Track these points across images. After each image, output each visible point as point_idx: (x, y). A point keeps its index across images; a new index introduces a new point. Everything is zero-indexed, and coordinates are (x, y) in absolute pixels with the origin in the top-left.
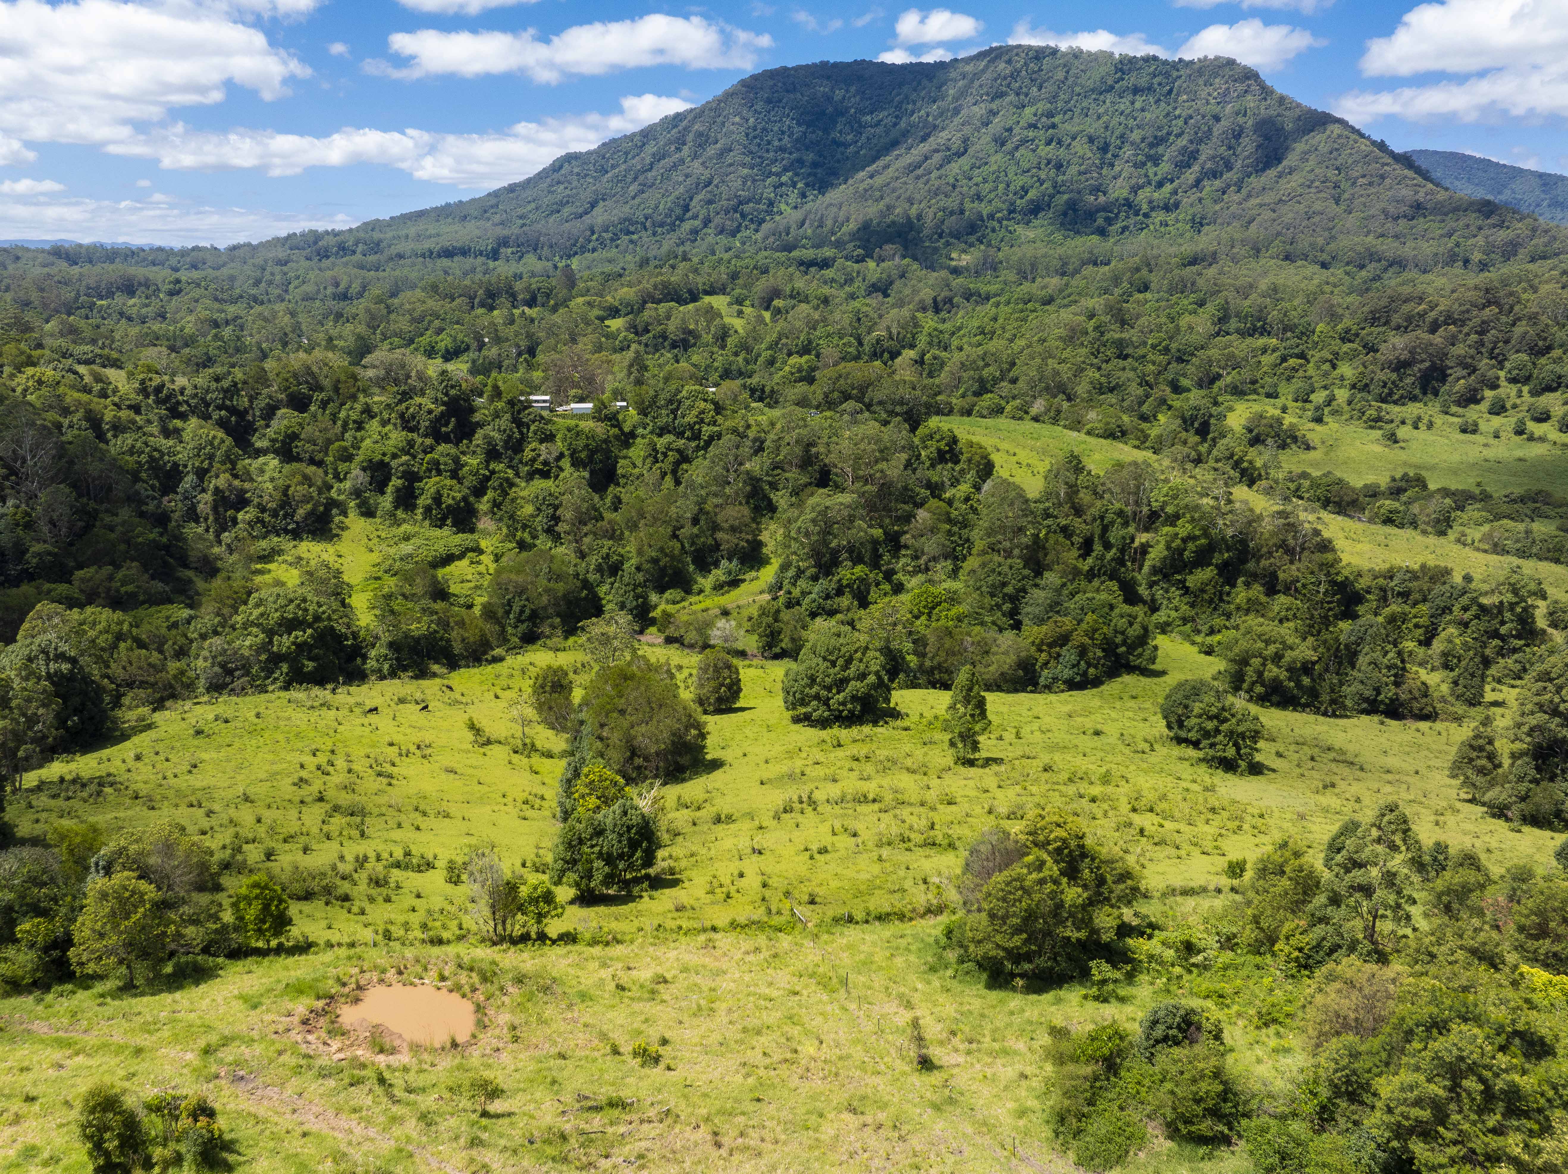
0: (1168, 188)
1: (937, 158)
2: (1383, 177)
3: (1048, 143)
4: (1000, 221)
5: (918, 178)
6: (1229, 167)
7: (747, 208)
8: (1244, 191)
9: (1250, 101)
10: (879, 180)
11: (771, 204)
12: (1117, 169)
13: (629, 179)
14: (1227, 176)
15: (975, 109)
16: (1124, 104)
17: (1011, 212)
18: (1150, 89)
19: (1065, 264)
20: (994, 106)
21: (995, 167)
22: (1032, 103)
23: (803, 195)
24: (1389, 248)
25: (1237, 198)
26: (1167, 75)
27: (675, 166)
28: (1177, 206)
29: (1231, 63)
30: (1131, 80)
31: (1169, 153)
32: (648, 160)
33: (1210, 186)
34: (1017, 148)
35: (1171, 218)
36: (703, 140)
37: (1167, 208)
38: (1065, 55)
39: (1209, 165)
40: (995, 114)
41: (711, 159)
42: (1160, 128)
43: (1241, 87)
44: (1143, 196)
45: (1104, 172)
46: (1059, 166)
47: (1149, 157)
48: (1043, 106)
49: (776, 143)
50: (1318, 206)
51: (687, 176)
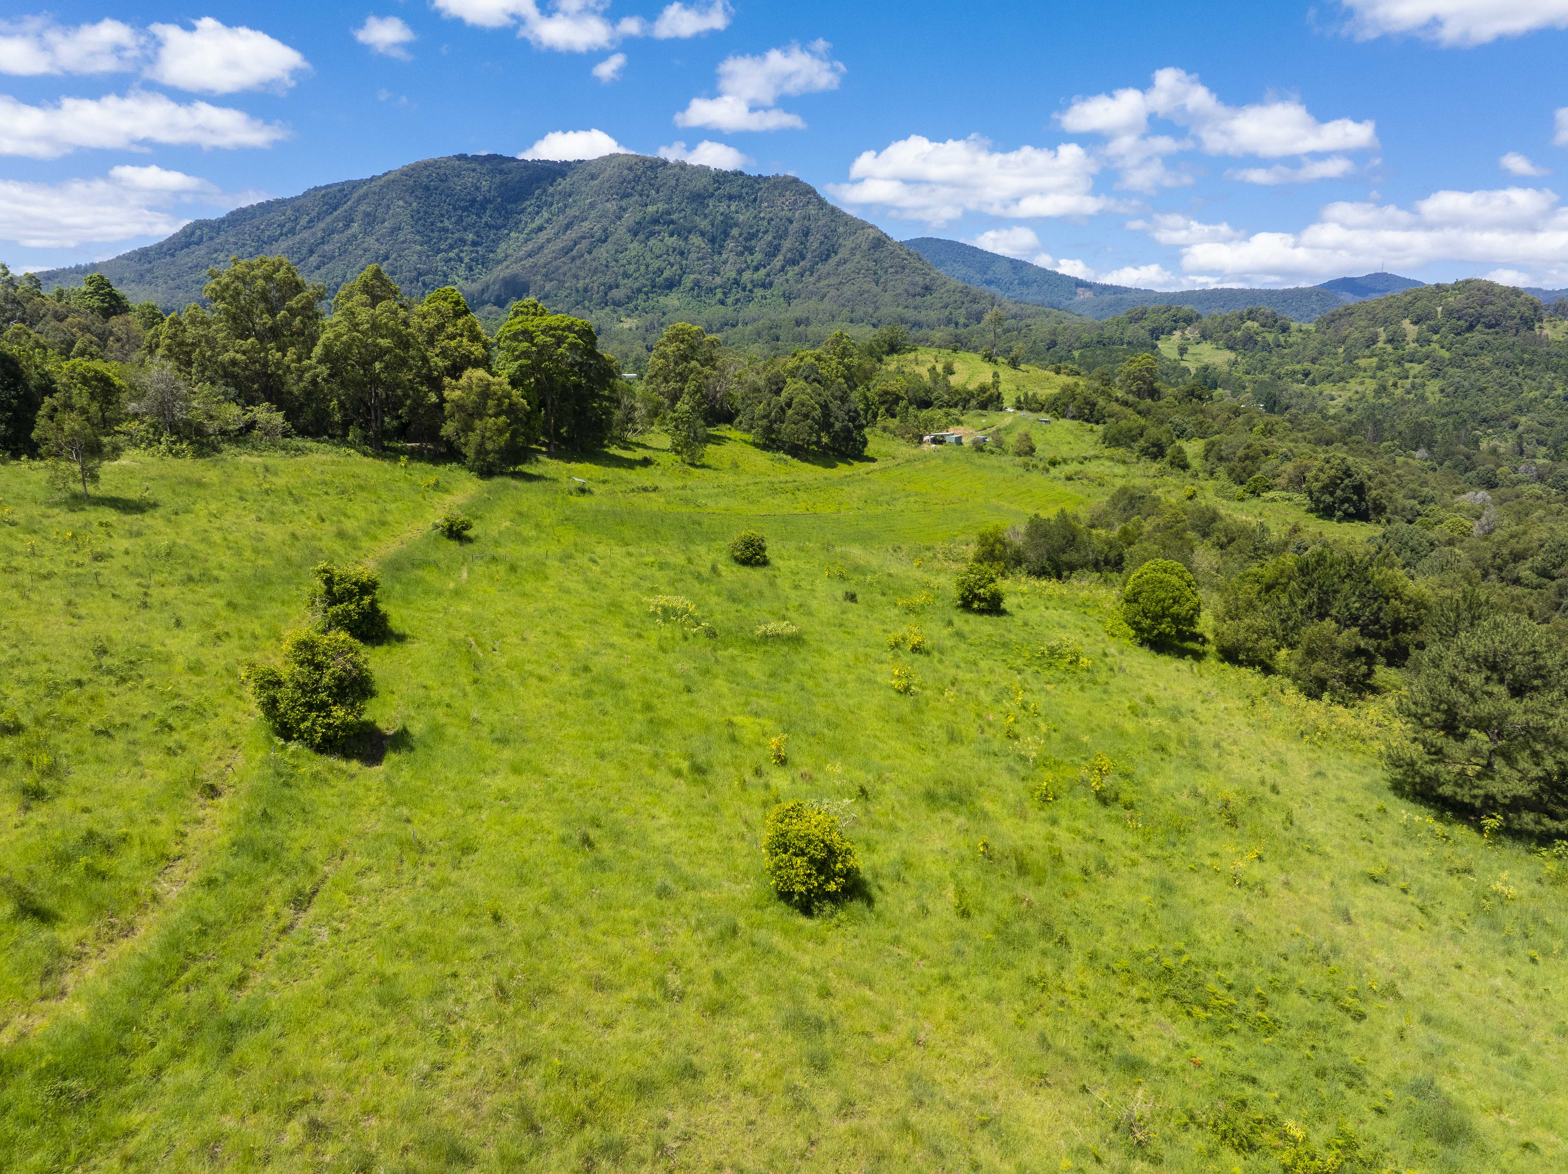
0: (762, 272)
1: (584, 244)
2: (903, 268)
3: (671, 235)
4: (646, 294)
5: (573, 259)
6: (803, 258)
7: (428, 278)
8: (816, 275)
9: (812, 210)
10: (541, 259)
11: (446, 276)
12: (724, 256)
13: (304, 251)
14: (802, 263)
15: (608, 205)
16: (722, 207)
17: (654, 287)
18: (740, 197)
19: (710, 326)
20: (623, 203)
21: (634, 253)
22: (654, 202)
23: (471, 269)
24: (910, 314)
25: (812, 279)
26: (752, 187)
27: (349, 241)
28: (771, 284)
29: (795, 181)
30: (726, 189)
31: (760, 245)
32: (320, 234)
33: (792, 272)
34: (647, 238)
35: (768, 293)
36: (371, 220)
37: (764, 286)
38: (673, 167)
39: (789, 255)
40: (625, 210)
41: (383, 236)
42: (751, 227)
43: (805, 200)
44: (747, 276)
45: (716, 258)
46: (682, 253)
47: (746, 248)
48: (661, 206)
49: (439, 225)
50: (866, 287)
51: (365, 250)
